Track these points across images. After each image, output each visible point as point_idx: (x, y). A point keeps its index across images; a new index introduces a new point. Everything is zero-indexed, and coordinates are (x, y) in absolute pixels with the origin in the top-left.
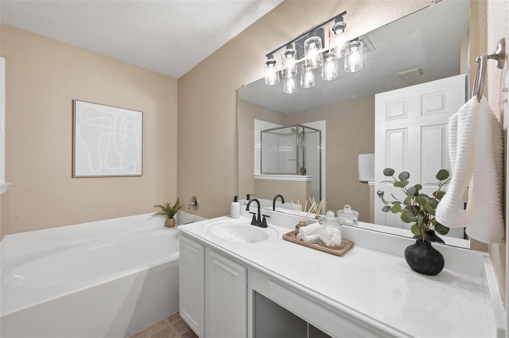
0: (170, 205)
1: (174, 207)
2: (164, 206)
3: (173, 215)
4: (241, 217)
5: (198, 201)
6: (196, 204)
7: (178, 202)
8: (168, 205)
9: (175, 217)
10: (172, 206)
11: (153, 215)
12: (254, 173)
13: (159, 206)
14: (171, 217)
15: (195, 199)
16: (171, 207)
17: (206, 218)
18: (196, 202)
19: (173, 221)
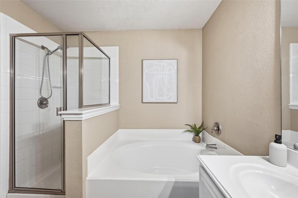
0: (196, 126)
1: (200, 128)
2: (192, 126)
3: (199, 134)
4: (289, 166)
5: (220, 127)
6: (219, 129)
7: (203, 124)
8: (195, 125)
9: (200, 135)
10: (198, 126)
11: (185, 131)
12: (289, 103)
13: (188, 125)
14: (197, 134)
15: (217, 125)
16: (197, 128)
17: (243, 154)
18: (218, 127)
19: (199, 139)
